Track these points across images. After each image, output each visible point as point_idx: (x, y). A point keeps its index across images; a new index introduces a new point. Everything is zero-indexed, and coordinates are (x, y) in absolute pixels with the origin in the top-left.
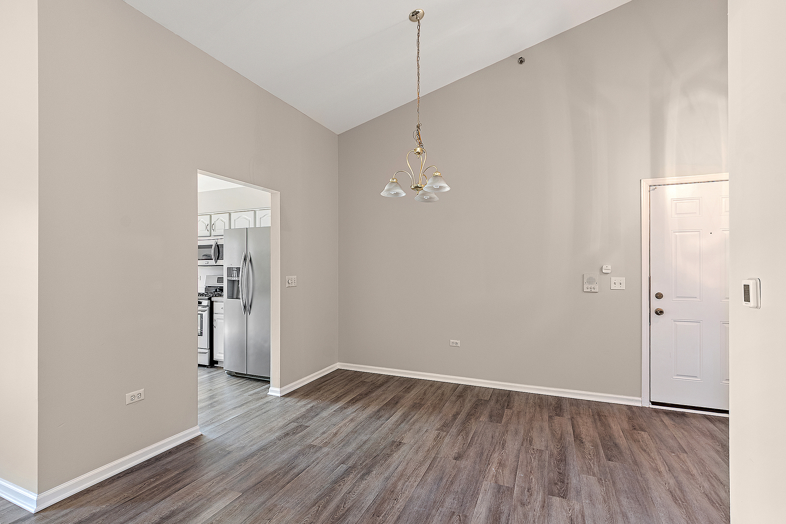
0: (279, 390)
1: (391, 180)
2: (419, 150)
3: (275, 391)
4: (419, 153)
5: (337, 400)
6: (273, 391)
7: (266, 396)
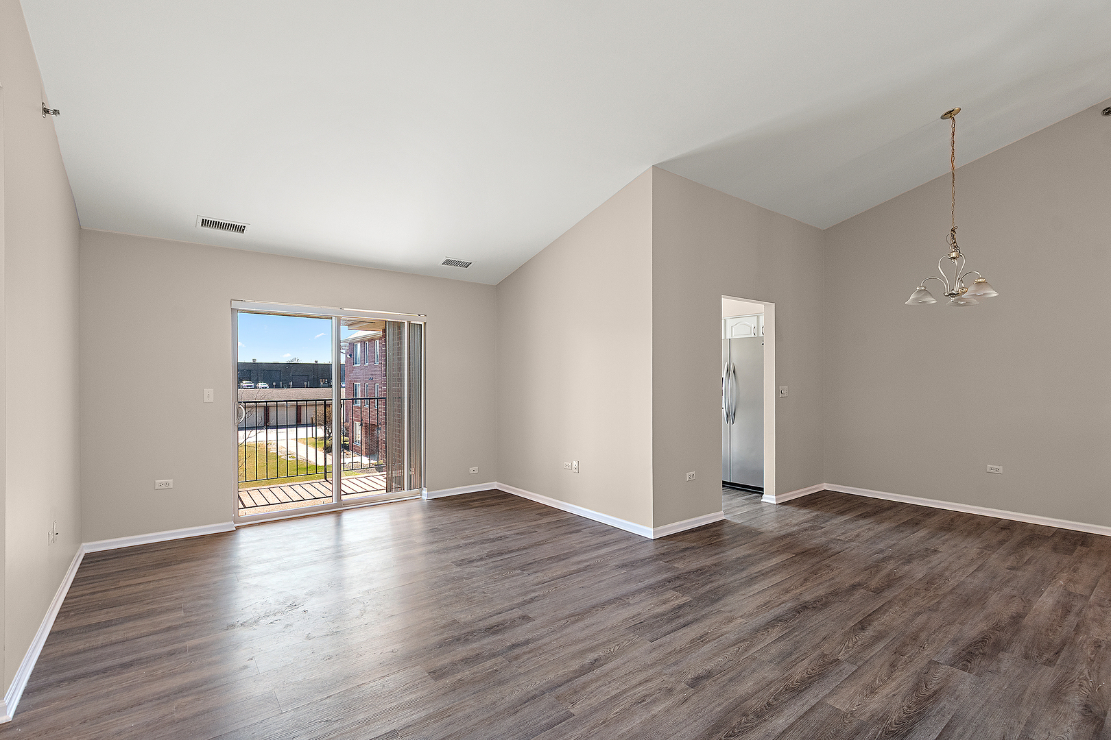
0: (774, 497)
1: (918, 288)
2: (954, 255)
3: (769, 498)
4: (954, 258)
5: (842, 513)
6: (765, 498)
7: (760, 502)
